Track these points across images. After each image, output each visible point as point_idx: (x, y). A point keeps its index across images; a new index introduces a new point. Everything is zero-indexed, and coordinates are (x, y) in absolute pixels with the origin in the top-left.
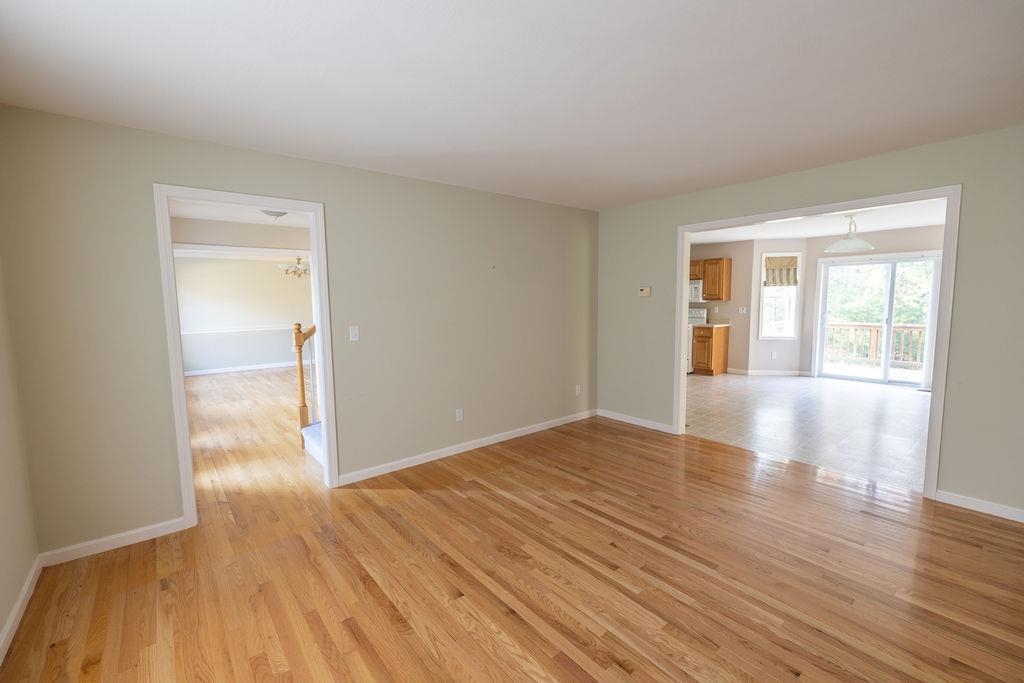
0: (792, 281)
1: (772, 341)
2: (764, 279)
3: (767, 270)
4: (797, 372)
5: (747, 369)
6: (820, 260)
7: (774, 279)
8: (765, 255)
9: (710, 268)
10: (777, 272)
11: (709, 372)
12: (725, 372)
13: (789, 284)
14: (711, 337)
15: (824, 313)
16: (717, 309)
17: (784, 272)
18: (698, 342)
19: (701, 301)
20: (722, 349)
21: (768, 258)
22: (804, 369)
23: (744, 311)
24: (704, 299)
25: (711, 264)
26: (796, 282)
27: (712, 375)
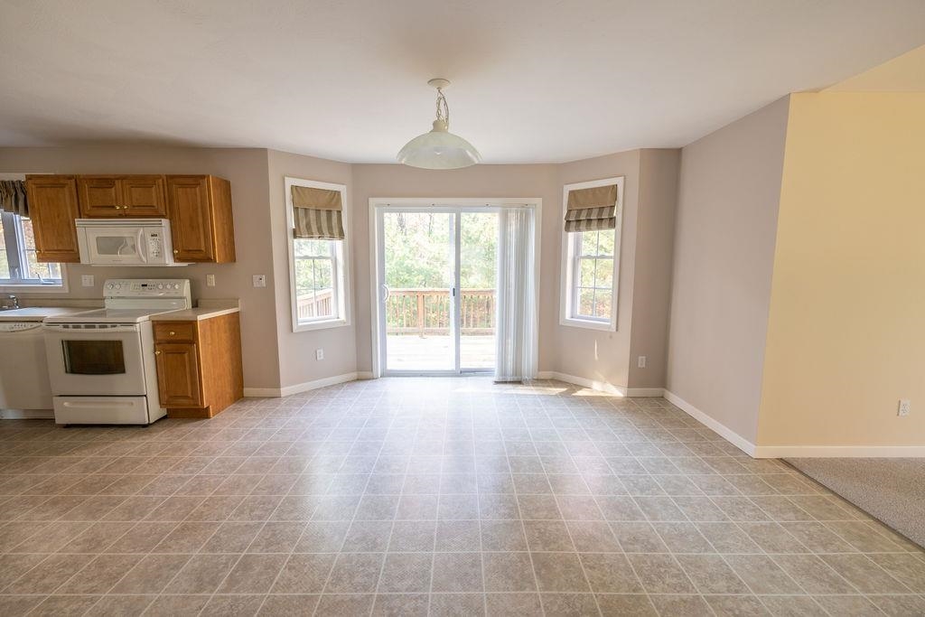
0: (336, 231)
1: (313, 333)
2: (292, 225)
3: (296, 209)
4: (354, 375)
5: (278, 386)
6: (371, 200)
7: (308, 226)
8: (290, 182)
9: (181, 195)
10: (312, 215)
11: (201, 414)
12: (239, 396)
13: (332, 237)
14: (193, 341)
15: (382, 283)
16: (212, 280)
17: (324, 216)
18: (167, 353)
19: (170, 262)
20: (226, 358)
21: (295, 188)
22: (362, 369)
23: (263, 281)
24: (177, 258)
25: (183, 186)
26: (341, 235)
27: (207, 417)
